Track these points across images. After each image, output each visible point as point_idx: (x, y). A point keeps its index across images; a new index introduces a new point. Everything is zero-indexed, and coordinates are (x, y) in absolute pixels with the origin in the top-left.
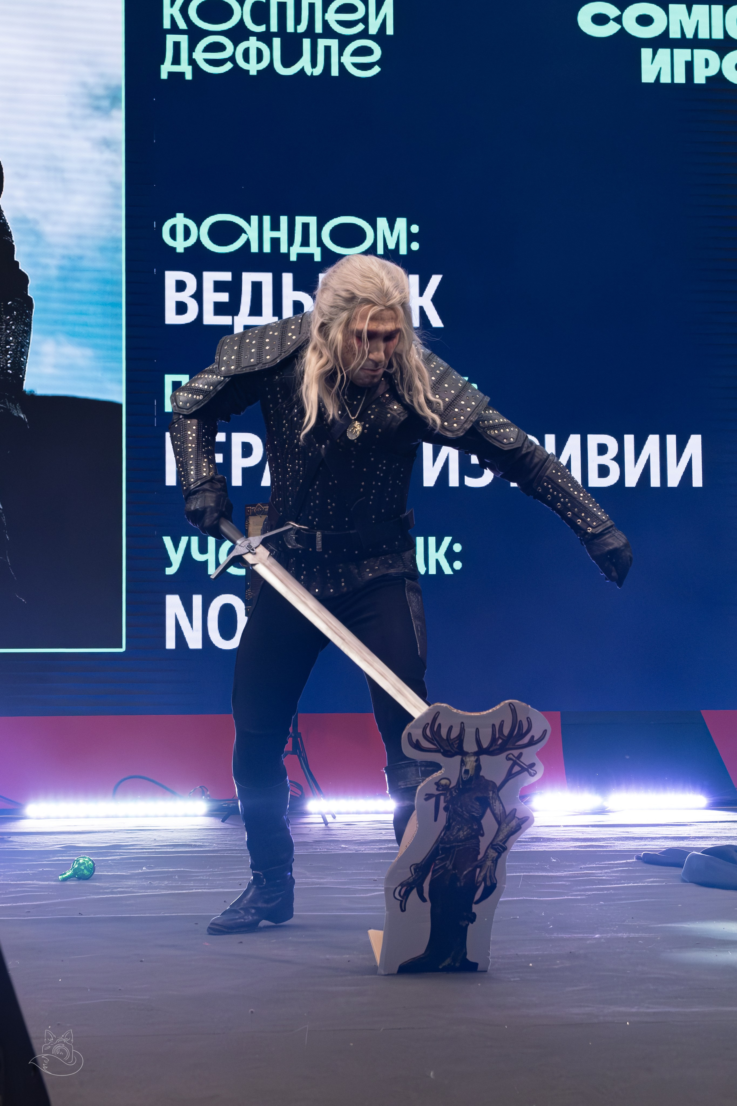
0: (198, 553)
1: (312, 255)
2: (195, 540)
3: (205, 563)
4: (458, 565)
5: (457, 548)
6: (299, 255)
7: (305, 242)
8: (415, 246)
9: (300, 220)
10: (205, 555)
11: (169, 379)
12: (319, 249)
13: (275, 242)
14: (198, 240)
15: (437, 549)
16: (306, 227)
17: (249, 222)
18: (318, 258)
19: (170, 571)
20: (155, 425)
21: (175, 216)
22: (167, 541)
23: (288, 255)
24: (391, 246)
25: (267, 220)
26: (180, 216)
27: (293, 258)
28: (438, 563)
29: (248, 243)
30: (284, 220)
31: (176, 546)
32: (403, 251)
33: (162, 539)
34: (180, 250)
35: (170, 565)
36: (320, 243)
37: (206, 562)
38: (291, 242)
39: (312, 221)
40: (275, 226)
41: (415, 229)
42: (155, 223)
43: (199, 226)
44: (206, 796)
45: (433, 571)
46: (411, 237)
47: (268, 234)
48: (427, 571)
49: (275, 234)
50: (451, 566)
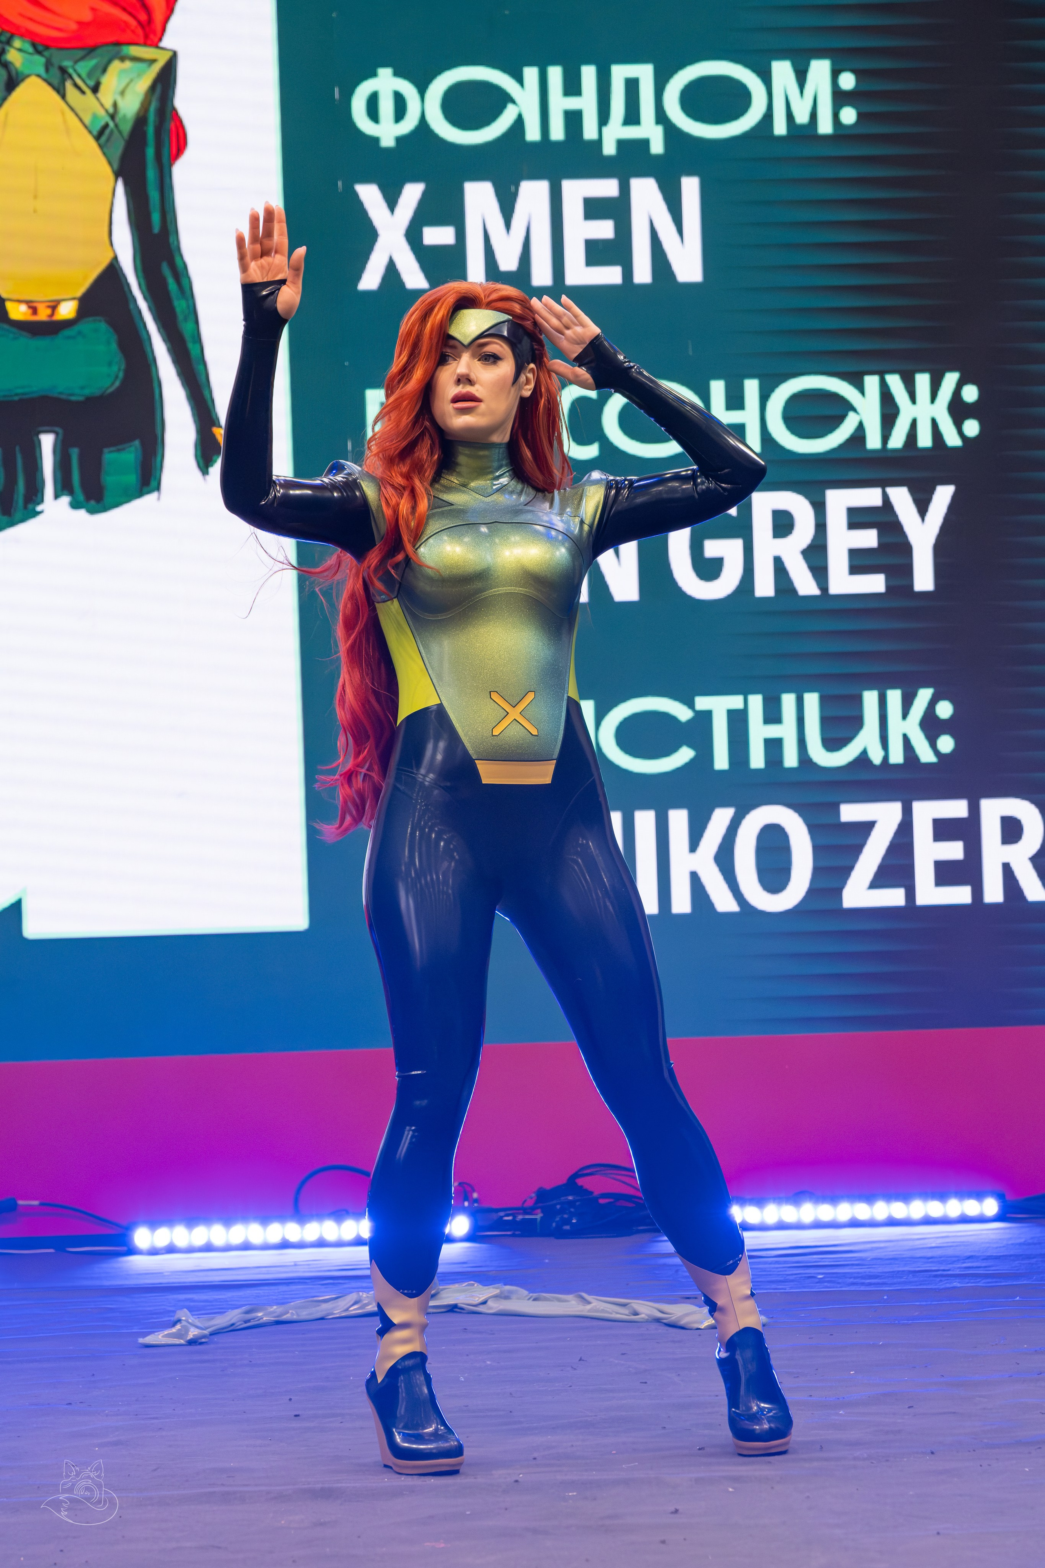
1: (645, 143)
4: (946, 744)
5: (945, 710)
6: (622, 144)
7: (632, 117)
8: (849, 115)
9: (620, 73)
11: (374, 399)
12: (659, 130)
13: (573, 119)
14: (423, 123)
15: (905, 715)
16: (632, 86)
17: (520, 79)
18: (657, 147)
21: (374, 74)
23: (599, 143)
24: (802, 117)
25: (555, 74)
26: (385, 73)
27: (609, 149)
28: (906, 740)
29: (519, 122)
30: (589, 74)
32: (825, 127)
34: (388, 141)
36: (661, 117)
38: (604, 117)
39: (645, 73)
40: (572, 87)
41: (848, 81)
42: (337, 90)
43: (422, 91)
44: (473, 1201)
45: (897, 756)
46: (840, 98)
47: (559, 103)
48: (886, 758)
49: (573, 103)
50: (933, 745)
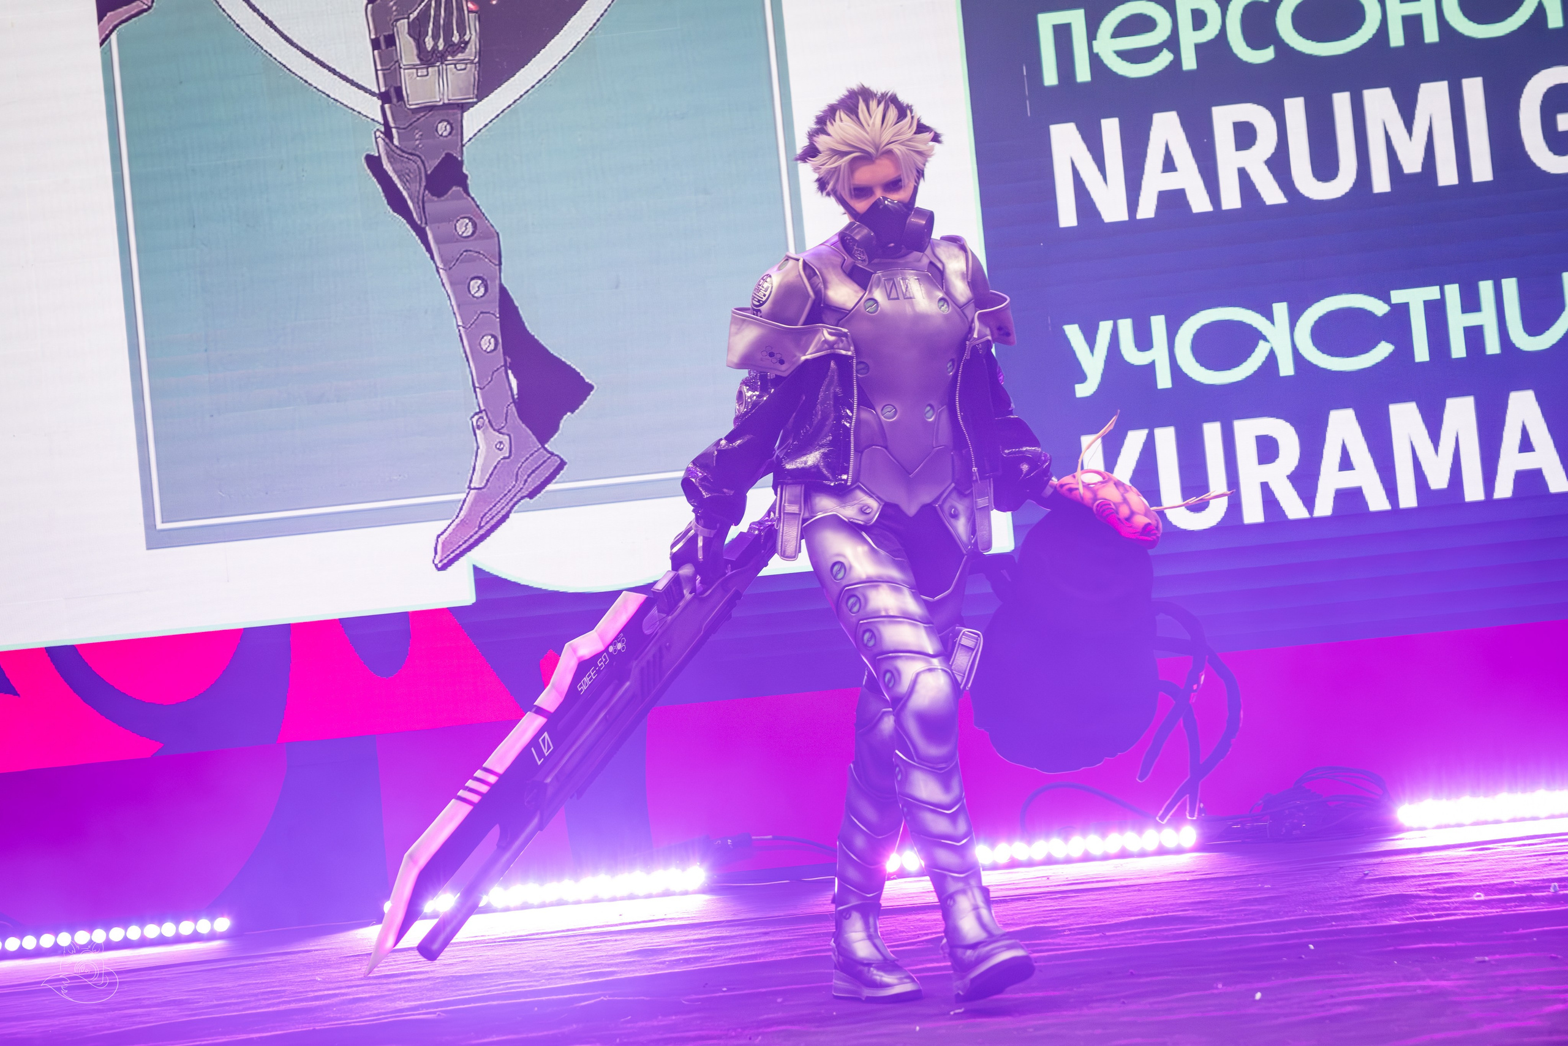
0: (1135, 350)
2: (1126, 326)
3: (1151, 367)
10: (1147, 353)
11: (1046, 22)
19: (1084, 390)
20: (1029, 114)
22: (1073, 333)
31: (1091, 342)
33: (1064, 331)
35: (1082, 378)
37: (1152, 364)
